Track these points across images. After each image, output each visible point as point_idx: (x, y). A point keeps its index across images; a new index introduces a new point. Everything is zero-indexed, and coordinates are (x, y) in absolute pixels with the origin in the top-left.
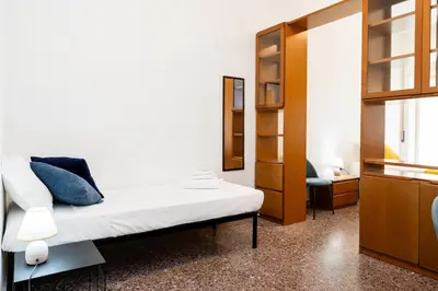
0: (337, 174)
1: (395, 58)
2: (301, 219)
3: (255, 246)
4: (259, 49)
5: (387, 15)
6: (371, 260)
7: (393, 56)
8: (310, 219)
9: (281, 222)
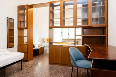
0: (39, 46)
1: (55, 19)
2: (32, 59)
3: (22, 70)
4: (18, 10)
5: (53, 9)
6: (52, 65)
7: (54, 18)
8: (34, 59)
9: (27, 61)
